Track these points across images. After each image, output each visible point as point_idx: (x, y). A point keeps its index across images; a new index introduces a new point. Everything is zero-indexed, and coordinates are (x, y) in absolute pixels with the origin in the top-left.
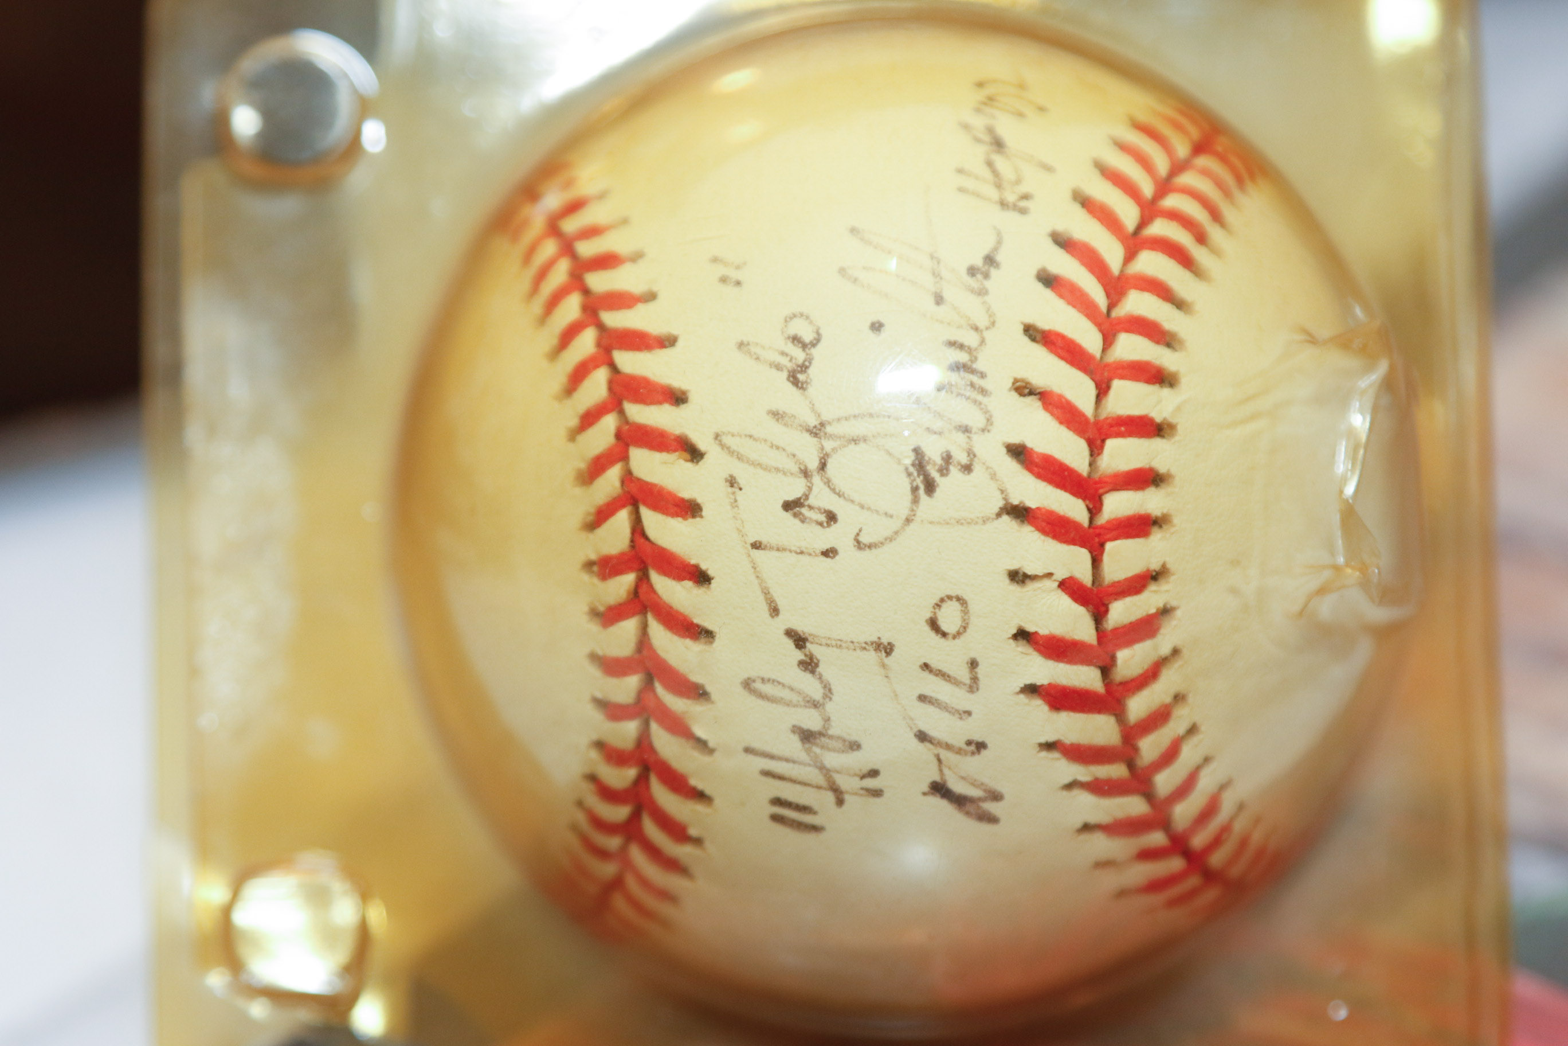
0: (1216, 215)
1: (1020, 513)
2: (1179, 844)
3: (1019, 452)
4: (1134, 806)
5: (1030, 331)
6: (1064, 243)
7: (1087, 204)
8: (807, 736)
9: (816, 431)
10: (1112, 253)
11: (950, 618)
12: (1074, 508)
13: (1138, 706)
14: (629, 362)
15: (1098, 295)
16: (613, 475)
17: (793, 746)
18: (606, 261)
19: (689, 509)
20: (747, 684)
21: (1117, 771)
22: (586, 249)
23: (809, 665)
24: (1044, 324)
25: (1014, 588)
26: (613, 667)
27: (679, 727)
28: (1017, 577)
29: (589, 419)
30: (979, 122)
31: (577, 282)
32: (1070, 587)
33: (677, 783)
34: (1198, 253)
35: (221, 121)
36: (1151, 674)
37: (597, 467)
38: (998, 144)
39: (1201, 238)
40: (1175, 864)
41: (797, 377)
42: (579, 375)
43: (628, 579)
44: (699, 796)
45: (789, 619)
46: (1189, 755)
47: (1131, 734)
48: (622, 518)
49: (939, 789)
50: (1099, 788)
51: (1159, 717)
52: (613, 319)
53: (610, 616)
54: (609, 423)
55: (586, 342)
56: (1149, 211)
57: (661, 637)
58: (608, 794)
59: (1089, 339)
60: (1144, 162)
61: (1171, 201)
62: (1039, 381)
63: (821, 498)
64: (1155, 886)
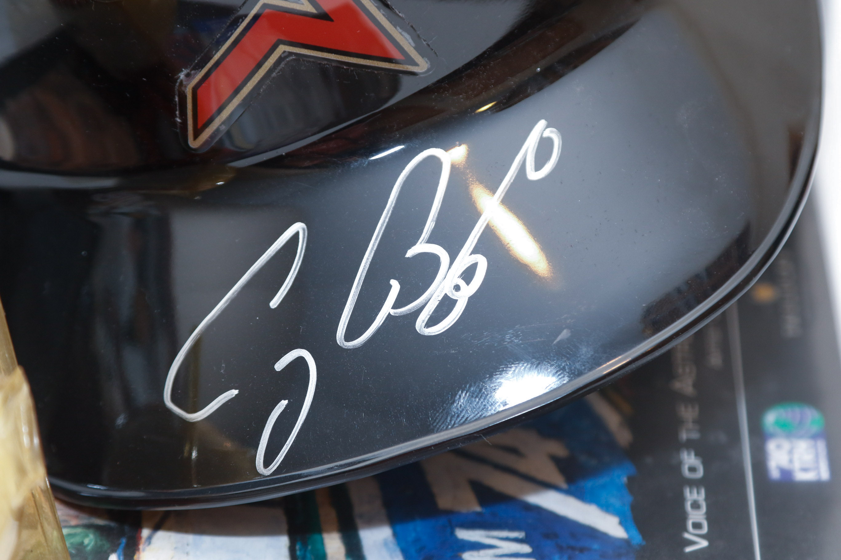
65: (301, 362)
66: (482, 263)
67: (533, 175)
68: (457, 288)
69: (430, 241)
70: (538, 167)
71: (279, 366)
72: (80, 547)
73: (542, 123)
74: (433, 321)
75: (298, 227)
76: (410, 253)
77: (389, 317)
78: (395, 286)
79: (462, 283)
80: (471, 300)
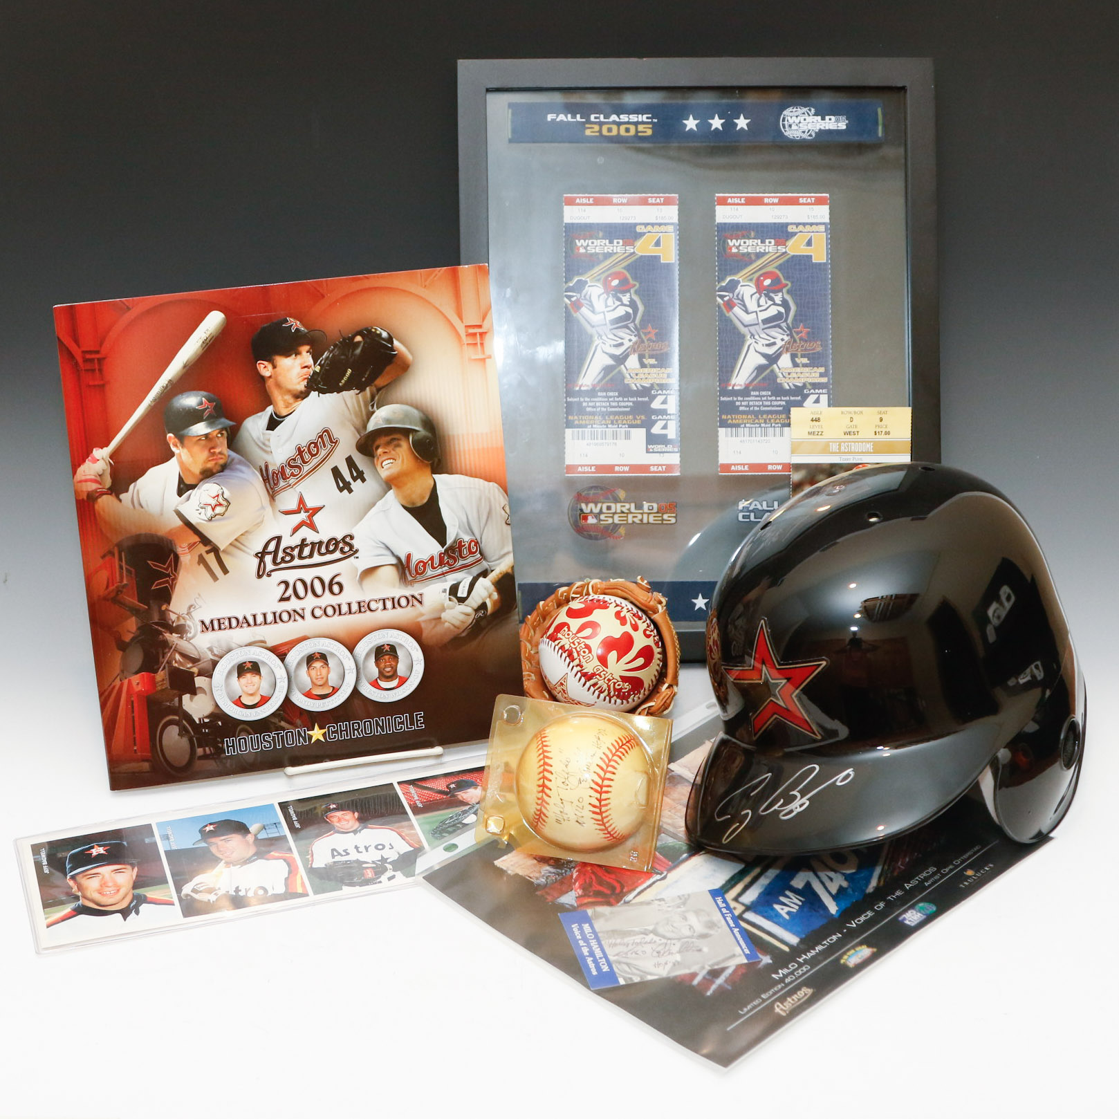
0: (627, 752)
1: (592, 788)
2: (609, 833)
3: (593, 780)
4: (603, 827)
5: (597, 765)
6: (604, 753)
7: (608, 748)
8: (561, 812)
9: (568, 774)
10: (610, 756)
11: (581, 800)
12: (599, 789)
13: (604, 815)
14: (546, 760)
15: (607, 761)
16: (542, 774)
17: (559, 813)
18: (546, 746)
19: (550, 781)
20: (555, 804)
21: (601, 823)
22: (544, 743)
23: (562, 803)
24: (599, 764)
25: (590, 798)
26: (538, 799)
27: (545, 808)
28: (590, 796)
29: (540, 766)
30: (597, 735)
31: (542, 748)
32: (597, 798)
33: (545, 815)
34: (623, 757)
35: (503, 714)
36: (606, 811)
37: (540, 773)
38: (599, 739)
39: (624, 755)
40: (609, 835)
41: (566, 766)
42: (540, 760)
43: (541, 788)
44: (547, 817)
45: (560, 797)
46: (611, 822)
47: (603, 818)
48: (542, 780)
49: (577, 821)
50: (599, 824)
51: (607, 817)
52: (546, 754)
53: (539, 792)
54: (542, 767)
55: (542, 756)
56: (617, 751)
57: (545, 796)
58: (536, 815)
59: (605, 767)
60: (618, 744)
61: (624, 747)
62: (596, 771)
63: (567, 782)
64: (605, 838)
65: (748, 813)
66: (808, 803)
67: (839, 784)
68: (796, 808)
69: (798, 792)
70: (841, 782)
71: (743, 813)
72: (682, 848)
73: (852, 769)
74: (783, 816)
75: (770, 774)
76: (792, 793)
77: (775, 810)
78: (782, 801)
79: (798, 807)
80: (799, 813)
